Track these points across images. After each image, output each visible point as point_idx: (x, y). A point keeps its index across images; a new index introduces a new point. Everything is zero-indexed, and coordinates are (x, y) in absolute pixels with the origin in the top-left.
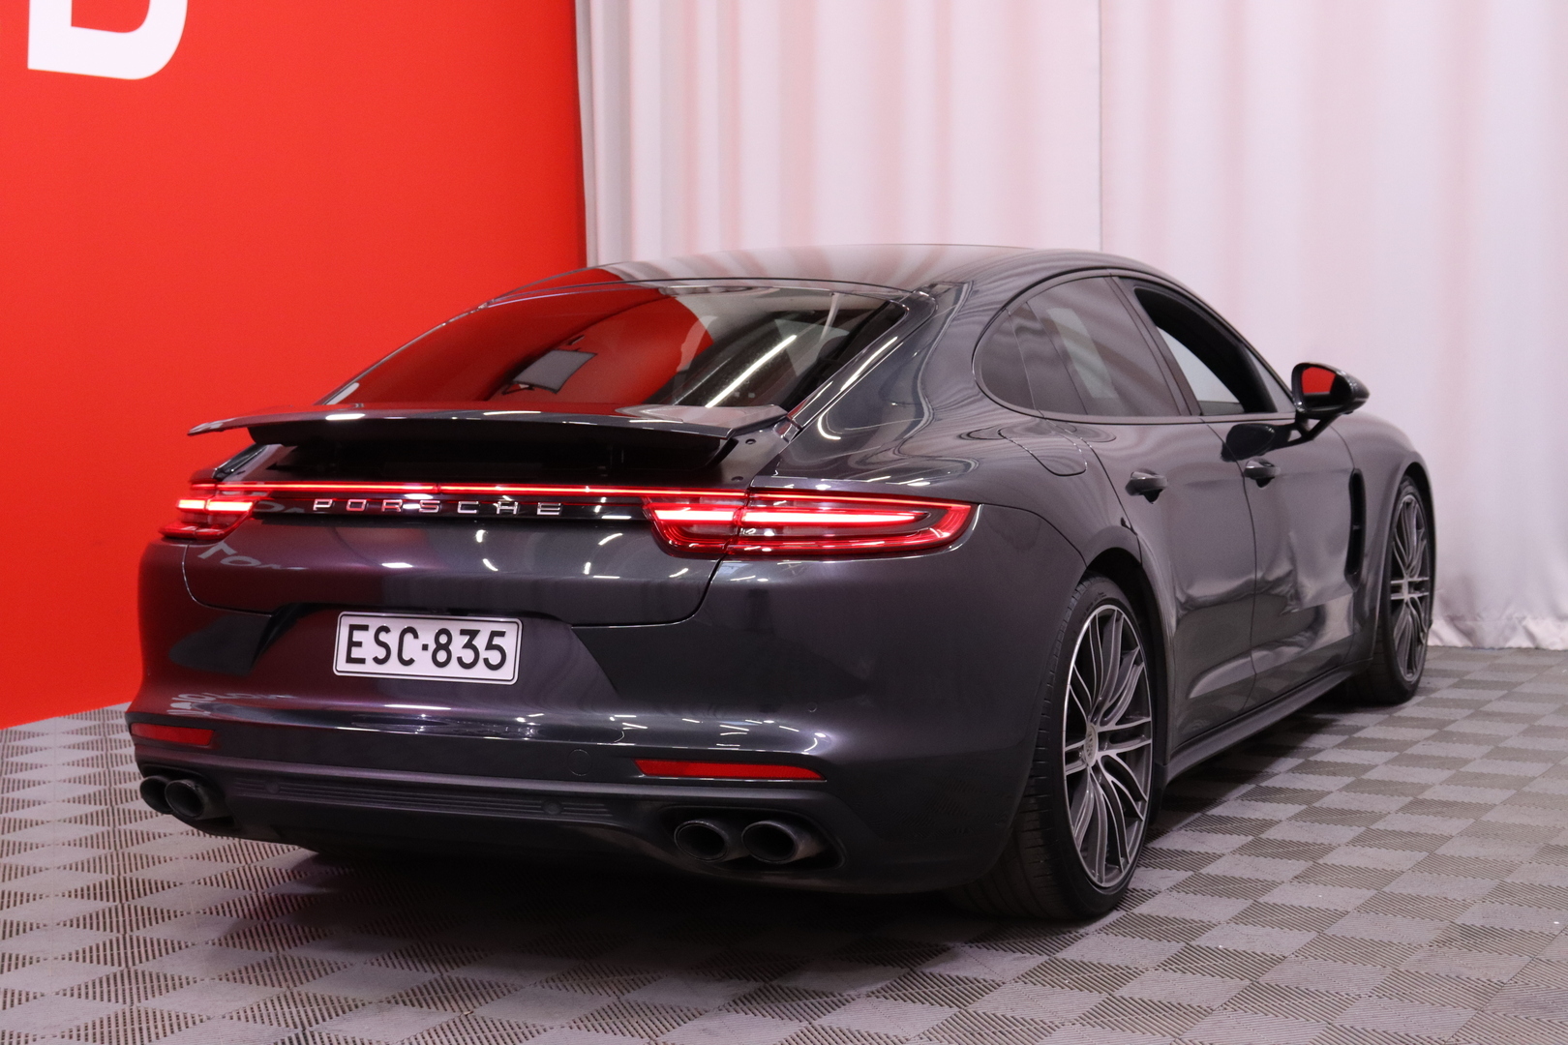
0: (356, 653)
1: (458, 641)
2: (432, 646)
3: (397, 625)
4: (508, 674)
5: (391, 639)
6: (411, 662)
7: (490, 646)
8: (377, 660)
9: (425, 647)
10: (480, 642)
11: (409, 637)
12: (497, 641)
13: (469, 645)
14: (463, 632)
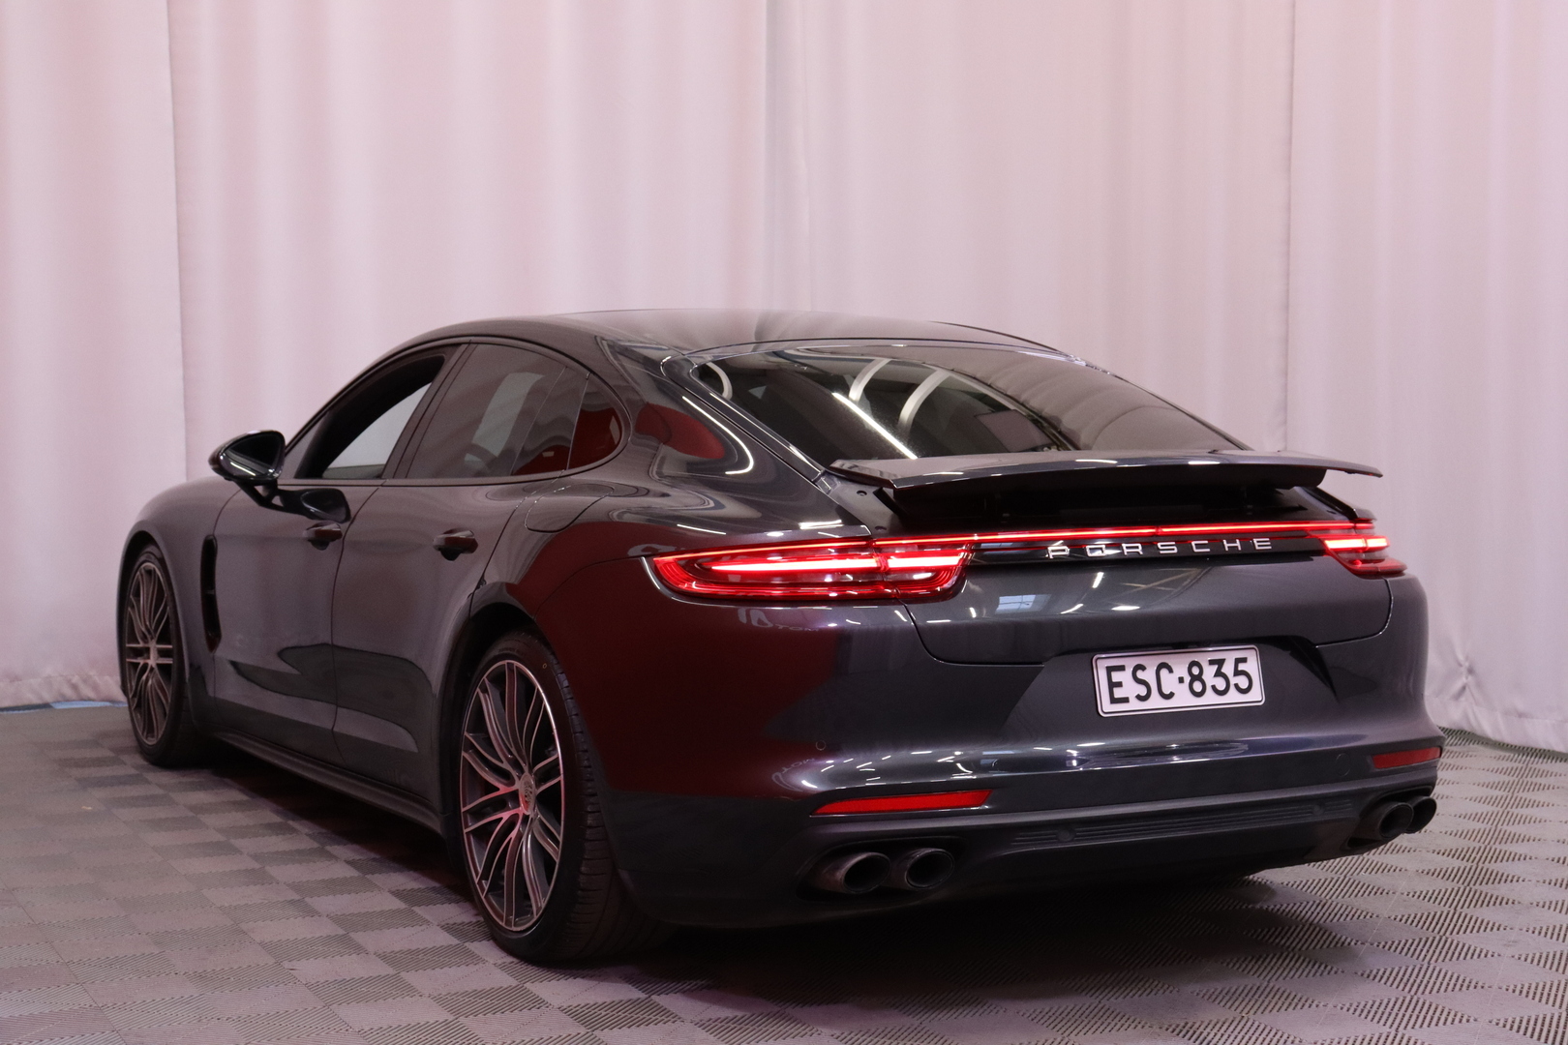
0: (1118, 693)
1: (1209, 672)
2: (1187, 679)
3: (1151, 663)
4: (1257, 695)
5: (1148, 675)
6: (1171, 696)
7: (1237, 673)
8: (1139, 697)
9: (1181, 680)
10: (1228, 669)
11: (1164, 672)
12: (1242, 667)
13: (1219, 674)
14: (1212, 662)
